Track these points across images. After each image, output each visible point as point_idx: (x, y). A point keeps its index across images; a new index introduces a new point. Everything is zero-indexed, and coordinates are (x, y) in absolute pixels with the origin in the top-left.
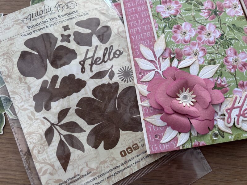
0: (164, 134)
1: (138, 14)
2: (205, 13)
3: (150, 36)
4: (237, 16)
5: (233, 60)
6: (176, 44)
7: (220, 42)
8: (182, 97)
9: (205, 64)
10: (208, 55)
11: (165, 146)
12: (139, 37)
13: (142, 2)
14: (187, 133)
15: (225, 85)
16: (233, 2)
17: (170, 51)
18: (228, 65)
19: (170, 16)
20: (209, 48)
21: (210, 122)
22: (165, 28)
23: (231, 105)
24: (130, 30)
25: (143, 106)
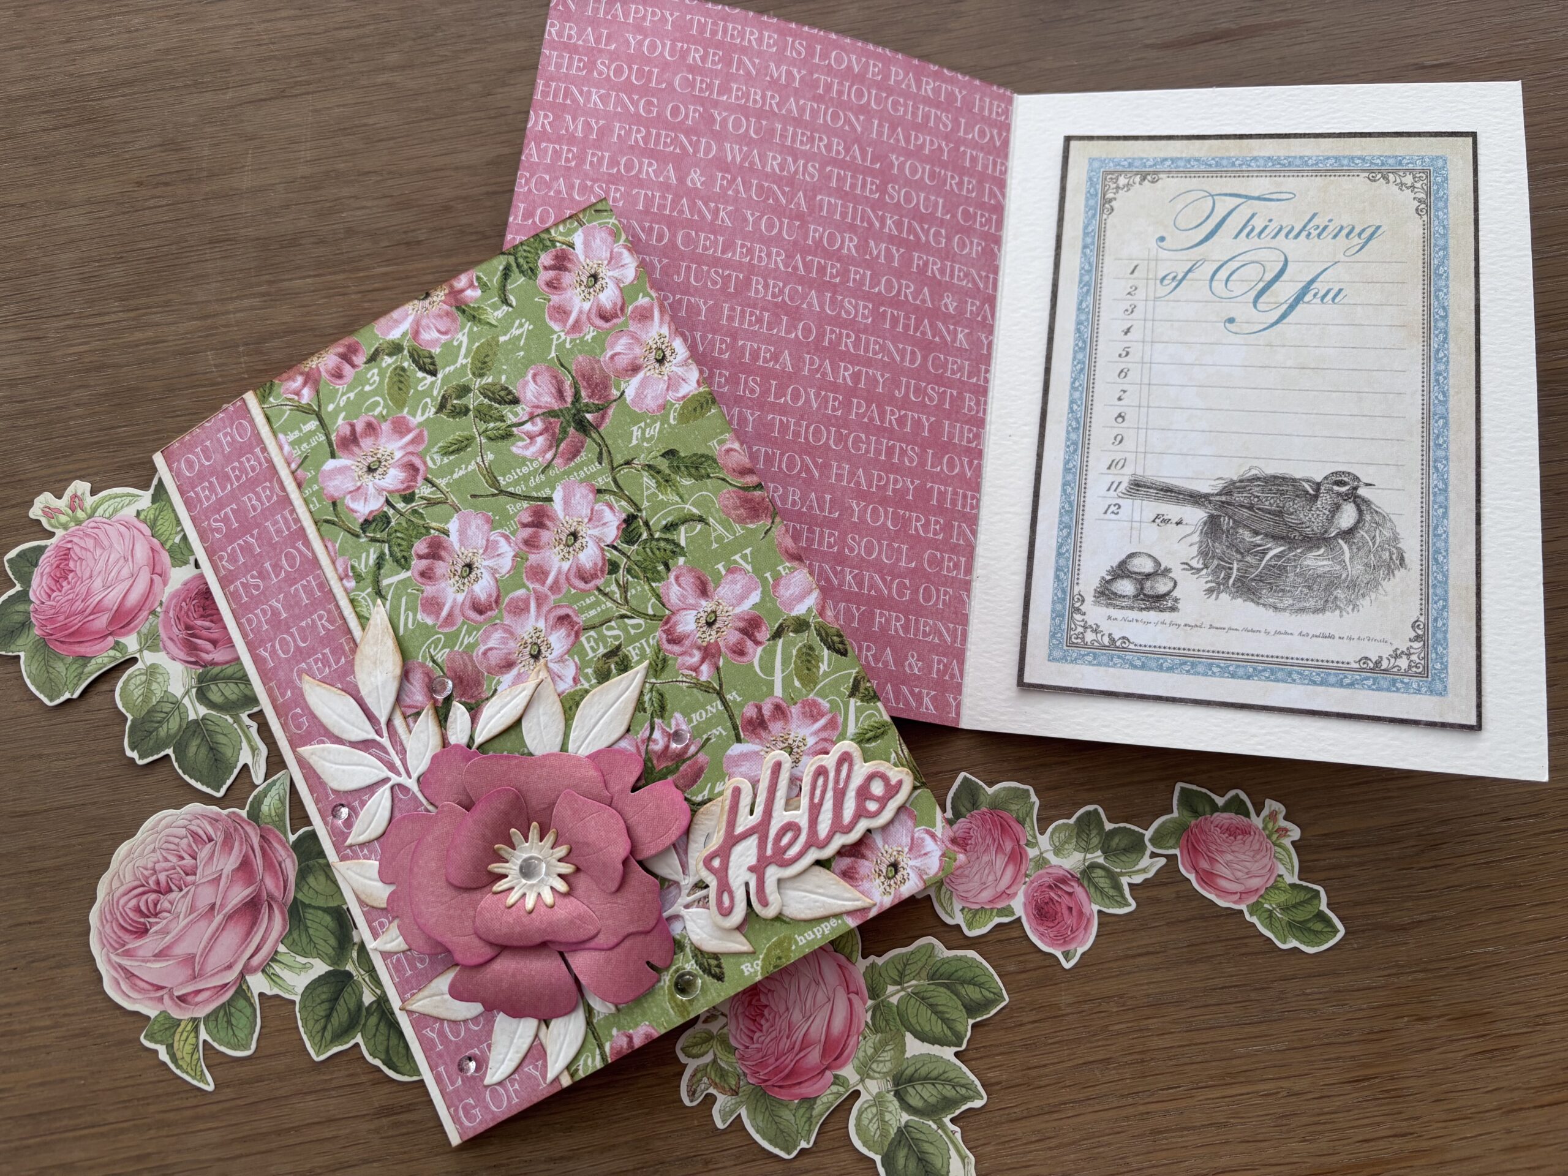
0: (489, 1047)
1: (255, 532)
2: (532, 437)
3: (331, 628)
4: (678, 400)
5: (698, 620)
6: (445, 634)
7: (628, 558)
8: (517, 868)
9: (586, 686)
10: (588, 639)
11: (506, 1091)
12: (287, 643)
13: (253, 469)
14: (573, 1016)
15: (687, 747)
16: (644, 337)
17: (428, 674)
18: (683, 654)
19: (388, 502)
20: (588, 601)
21: (648, 938)
22: (382, 571)
23: (722, 832)
24: (243, 620)
25: (386, 955)
